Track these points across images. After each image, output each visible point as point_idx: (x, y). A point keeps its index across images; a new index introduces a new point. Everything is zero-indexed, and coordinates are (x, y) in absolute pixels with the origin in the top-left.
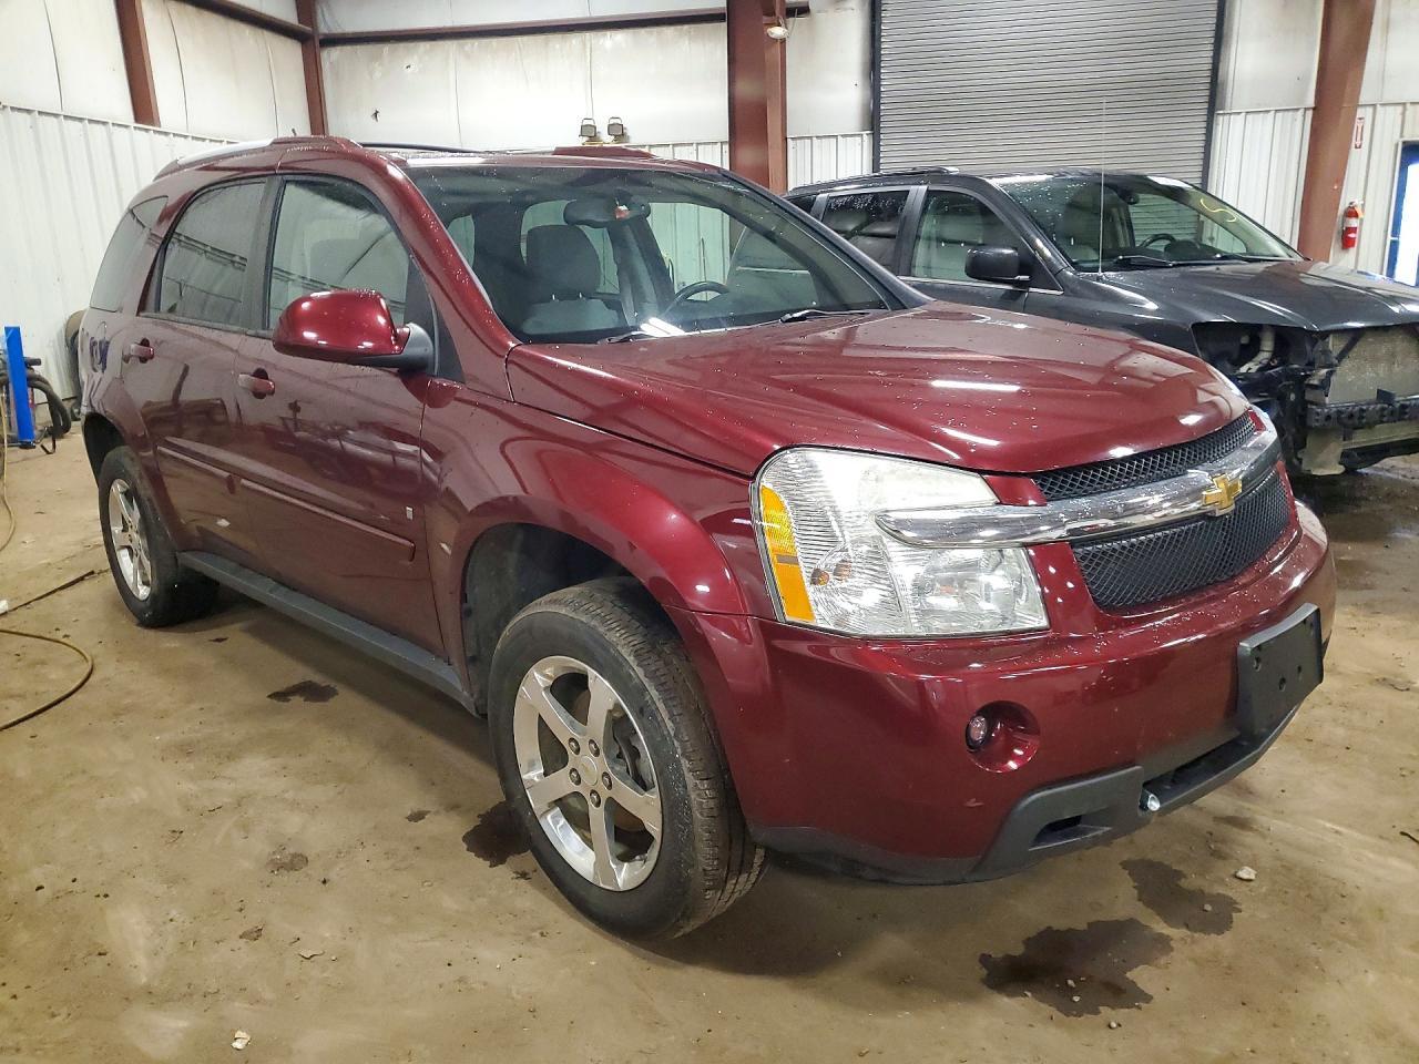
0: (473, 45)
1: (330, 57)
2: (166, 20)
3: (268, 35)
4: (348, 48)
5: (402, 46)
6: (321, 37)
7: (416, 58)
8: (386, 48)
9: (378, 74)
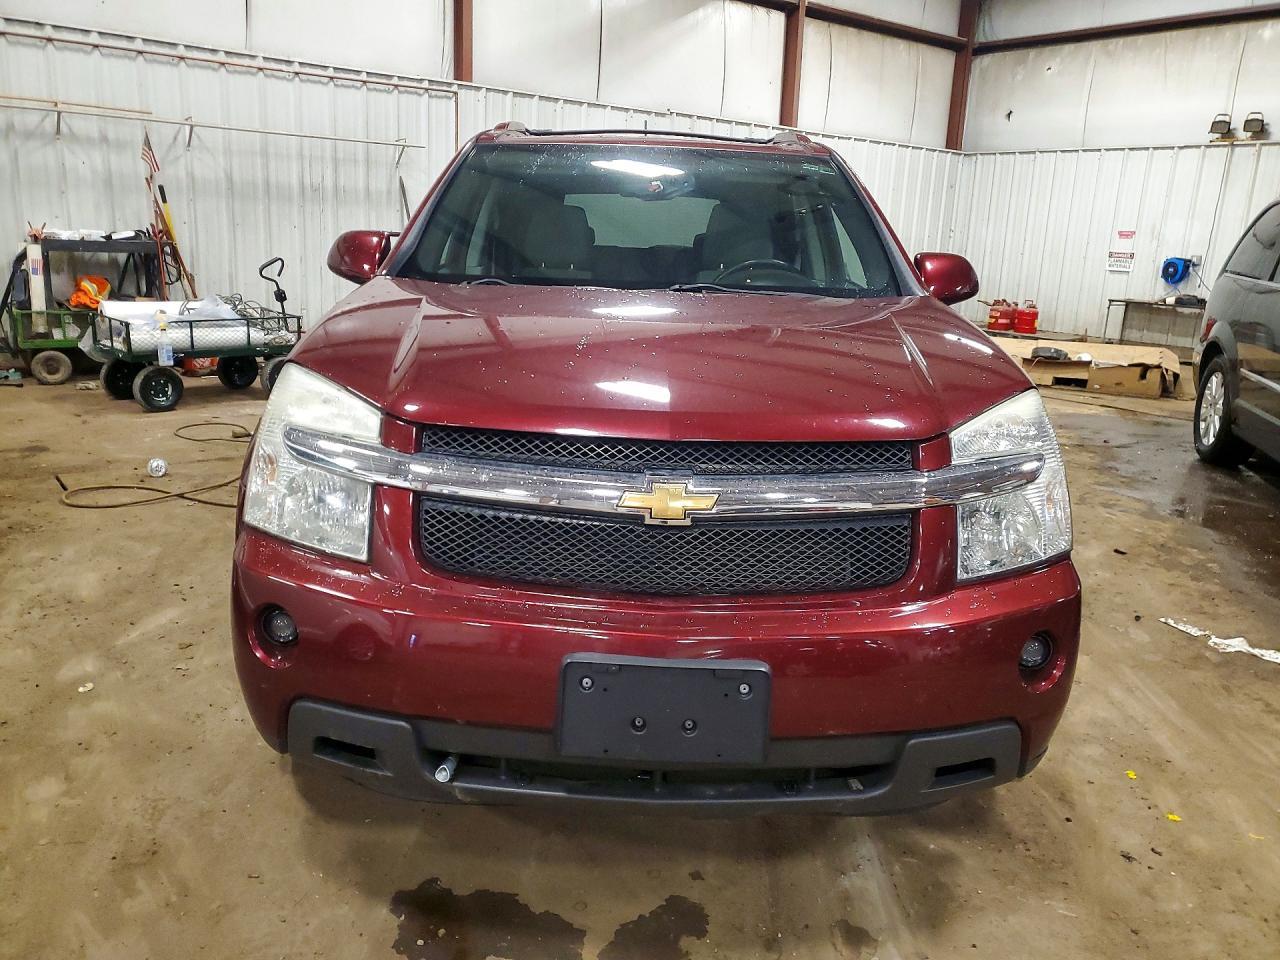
0: (1117, 43)
1: (982, 64)
2: (826, 41)
3: (923, 48)
4: (998, 55)
5: (1048, 50)
6: (976, 46)
7: (1058, 60)
8: (1032, 53)
9: (1019, 77)
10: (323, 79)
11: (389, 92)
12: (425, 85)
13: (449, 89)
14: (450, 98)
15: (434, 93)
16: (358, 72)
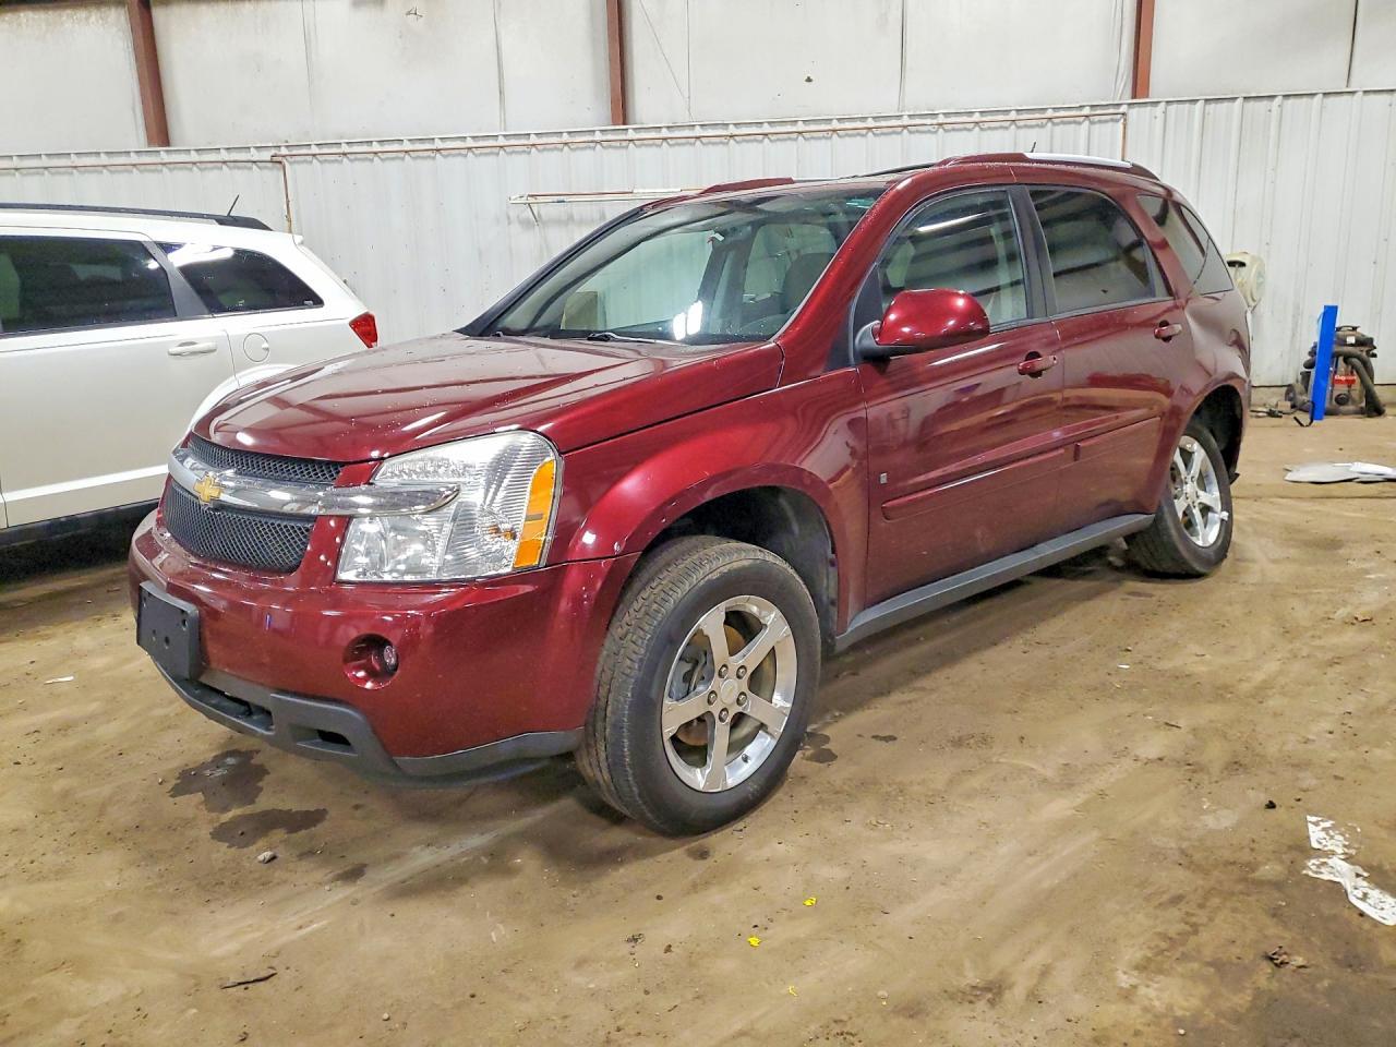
10: (968, 126)
11: (1042, 126)
12: (1086, 111)
13: (1116, 111)
14: (1117, 121)
15: (1097, 118)
16: (1007, 112)
